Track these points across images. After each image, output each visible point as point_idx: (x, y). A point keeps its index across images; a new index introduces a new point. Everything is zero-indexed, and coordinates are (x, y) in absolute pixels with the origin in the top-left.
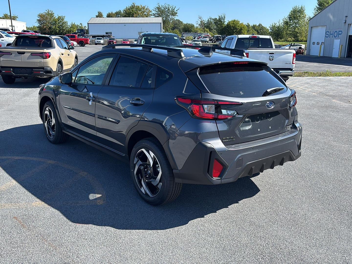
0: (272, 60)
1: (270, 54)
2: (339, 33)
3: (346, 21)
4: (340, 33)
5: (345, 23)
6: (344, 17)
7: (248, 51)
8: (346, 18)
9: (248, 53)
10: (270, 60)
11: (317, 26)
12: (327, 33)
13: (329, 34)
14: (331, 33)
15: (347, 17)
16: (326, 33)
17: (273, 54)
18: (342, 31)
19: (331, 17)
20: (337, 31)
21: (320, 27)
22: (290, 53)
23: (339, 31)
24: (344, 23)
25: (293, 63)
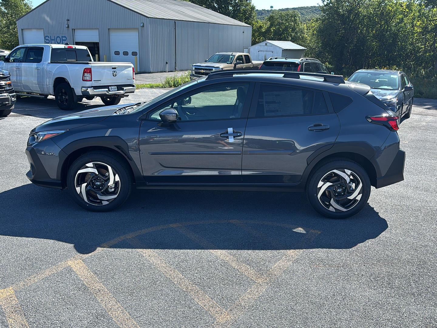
0: (116, 76)
1: (113, 68)
2: (62, 38)
3: (68, 25)
4: (64, 38)
5: (68, 27)
6: (65, 20)
7: (90, 66)
8: (68, 22)
9: (91, 68)
10: (114, 76)
11: (30, 29)
12: (47, 38)
13: (49, 39)
14: (52, 39)
15: (69, 20)
16: (45, 38)
17: (115, 68)
18: (67, 37)
19: (48, 19)
20: (59, 36)
21: (35, 30)
22: (130, 67)
23: (62, 37)
24: (66, 28)
25: (133, 79)
